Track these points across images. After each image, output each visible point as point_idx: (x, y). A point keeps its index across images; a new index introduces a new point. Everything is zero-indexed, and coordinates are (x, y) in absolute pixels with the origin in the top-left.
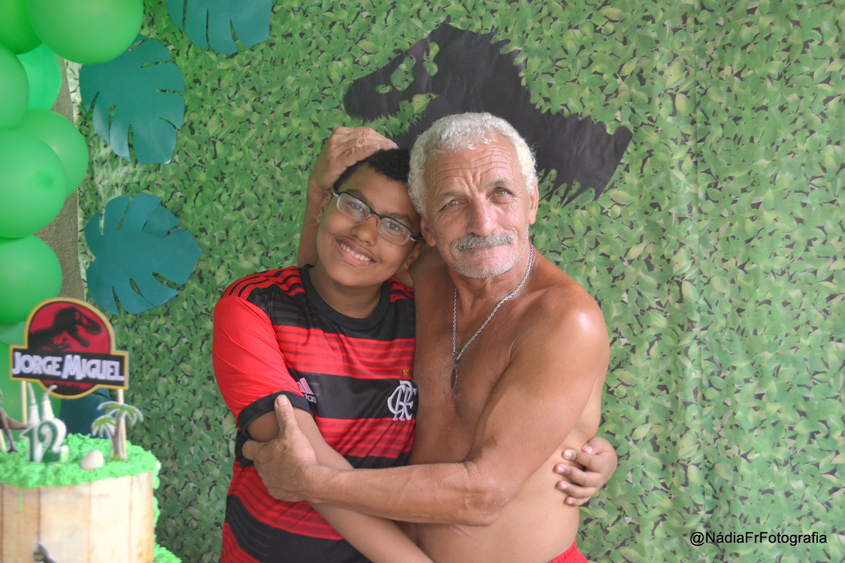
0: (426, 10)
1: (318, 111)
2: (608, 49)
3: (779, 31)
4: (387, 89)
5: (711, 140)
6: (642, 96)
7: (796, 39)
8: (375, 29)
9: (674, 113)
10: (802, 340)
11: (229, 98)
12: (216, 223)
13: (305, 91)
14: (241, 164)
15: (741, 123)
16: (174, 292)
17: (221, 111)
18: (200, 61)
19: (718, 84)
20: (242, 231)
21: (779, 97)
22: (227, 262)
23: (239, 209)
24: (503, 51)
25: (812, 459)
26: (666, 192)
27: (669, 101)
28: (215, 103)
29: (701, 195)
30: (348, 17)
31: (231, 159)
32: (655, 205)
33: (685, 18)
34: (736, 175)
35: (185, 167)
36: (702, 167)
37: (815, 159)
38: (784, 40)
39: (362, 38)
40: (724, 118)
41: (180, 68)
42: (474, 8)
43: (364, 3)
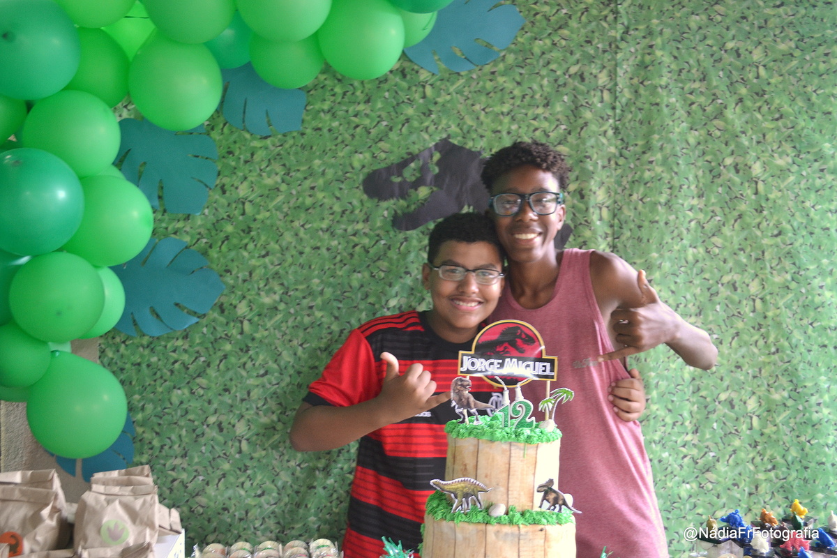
0: (432, 128)
1: (341, 189)
3: (666, 176)
4: (398, 180)
5: (623, 238)
6: (581, 206)
7: (676, 183)
8: (393, 136)
9: (601, 219)
10: (671, 365)
11: (261, 170)
12: (241, 266)
13: (330, 172)
15: (643, 229)
16: (195, 320)
17: (253, 179)
18: (234, 137)
19: (629, 205)
20: (265, 274)
21: (665, 216)
22: (249, 297)
23: (264, 256)
25: (674, 438)
27: (598, 211)
28: (247, 172)
30: (370, 123)
31: (259, 217)
33: (609, 160)
35: (212, 219)
37: (682, 256)
38: (669, 183)
39: (381, 140)
40: (632, 226)
41: (215, 141)
42: (468, 132)
43: (384, 114)
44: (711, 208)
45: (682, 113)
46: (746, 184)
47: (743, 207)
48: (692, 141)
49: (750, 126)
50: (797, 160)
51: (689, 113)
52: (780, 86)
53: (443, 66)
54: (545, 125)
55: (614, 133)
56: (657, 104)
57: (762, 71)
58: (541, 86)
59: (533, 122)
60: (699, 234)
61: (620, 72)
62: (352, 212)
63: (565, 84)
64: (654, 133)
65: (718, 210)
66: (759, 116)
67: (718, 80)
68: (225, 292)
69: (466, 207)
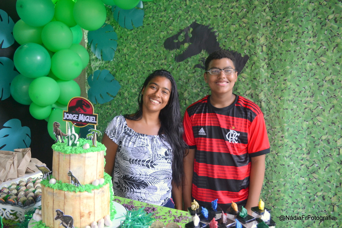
0: (189, 18)
1: (156, 47)
2: (243, 31)
3: (295, 28)
4: (177, 41)
5: (273, 60)
6: (253, 46)
7: (300, 31)
8: (174, 23)
9: (262, 51)
10: (296, 121)
11: (130, 42)
12: (125, 79)
13: (153, 41)
14: (133, 62)
15: (282, 55)
16: (112, 98)
17: (128, 46)
18: (122, 31)
19: (276, 43)
20: (133, 81)
21: (294, 48)
22: (128, 90)
23: (132, 75)
24: (212, 31)
25: (296, 156)
26: (258, 75)
27: (261, 48)
28: (126, 44)
29: (269, 76)
30: (166, 19)
31: (130, 60)
32: (255, 79)
33: (267, 23)
34: (280, 71)
35: (116, 62)
36: (270, 68)
37: (304, 67)
38: (297, 31)
39: (170, 26)
40: (277, 54)
42: (204, 18)
43: (171, 15)
44: (321, 42)
54: (237, 10)
55: (270, 10)
59: (231, 9)
60: (313, 56)
62: (160, 56)
64: (289, 7)
65: (324, 43)
69: (203, 50)
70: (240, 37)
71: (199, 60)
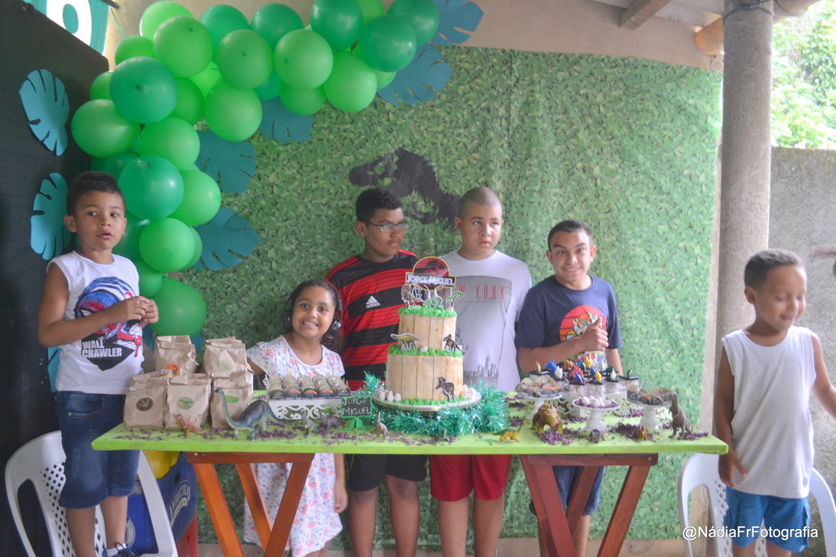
0: (393, 140)
1: (335, 178)
2: (473, 171)
3: (540, 174)
4: (371, 173)
5: (512, 212)
7: (546, 178)
8: (368, 145)
11: (284, 165)
12: (270, 227)
13: (328, 168)
14: (288, 199)
15: (524, 207)
16: (241, 260)
17: (278, 171)
18: (266, 144)
19: (516, 192)
20: (286, 232)
21: (538, 199)
22: (276, 246)
23: (285, 221)
24: (428, 164)
28: (275, 166)
29: (507, 234)
30: (354, 137)
31: (282, 195)
33: (505, 163)
34: (521, 227)
35: (252, 196)
36: (508, 223)
37: (549, 224)
38: (541, 178)
39: (360, 147)
40: (518, 205)
41: (254, 146)
42: (416, 143)
43: (363, 131)
44: (567, 195)
45: (551, 134)
46: (590, 180)
47: (587, 194)
48: (557, 152)
49: (593, 143)
50: (622, 165)
51: (555, 134)
52: (613, 119)
53: (400, 101)
54: (465, 140)
55: (508, 146)
56: (536, 128)
57: (602, 109)
58: (463, 115)
59: (457, 138)
61: (513, 107)
62: (342, 193)
63: (478, 114)
64: (533, 147)
65: (572, 196)
66: (599, 137)
67: (574, 114)
68: (261, 243)
69: (414, 191)
70: (468, 178)
71: (408, 206)
